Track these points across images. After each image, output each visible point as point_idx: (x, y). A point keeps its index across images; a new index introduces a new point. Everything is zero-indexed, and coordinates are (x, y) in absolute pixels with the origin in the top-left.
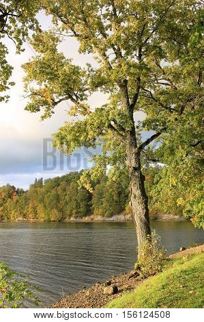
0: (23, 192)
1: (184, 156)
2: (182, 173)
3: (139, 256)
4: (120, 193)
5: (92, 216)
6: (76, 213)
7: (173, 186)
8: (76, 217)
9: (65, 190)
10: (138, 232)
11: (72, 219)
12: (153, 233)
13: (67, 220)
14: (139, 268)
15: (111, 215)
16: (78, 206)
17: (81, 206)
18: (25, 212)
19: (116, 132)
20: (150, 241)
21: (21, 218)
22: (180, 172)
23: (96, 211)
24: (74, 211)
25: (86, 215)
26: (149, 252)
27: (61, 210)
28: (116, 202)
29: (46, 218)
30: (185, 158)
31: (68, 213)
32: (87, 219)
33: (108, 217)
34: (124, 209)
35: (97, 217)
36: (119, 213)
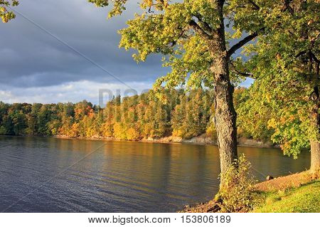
0: (100, 109)
1: (283, 67)
2: (278, 89)
3: (221, 185)
4: (201, 115)
5: (170, 138)
6: (154, 133)
7: (265, 104)
8: (154, 138)
9: (143, 109)
10: (221, 155)
11: (150, 139)
12: (242, 159)
13: (144, 140)
14: (220, 200)
15: (191, 137)
16: (156, 126)
17: (160, 126)
18: (101, 129)
19: (199, 31)
20: (237, 167)
21: (97, 136)
22: (275, 87)
23: (174, 133)
24: (152, 131)
25: (164, 136)
26: (235, 181)
27: (138, 130)
28: (197, 123)
29: (123, 136)
30: (283, 69)
31: (146, 132)
32: (165, 140)
33: (187, 139)
34: (204, 132)
35: (176, 138)
36: (199, 135)
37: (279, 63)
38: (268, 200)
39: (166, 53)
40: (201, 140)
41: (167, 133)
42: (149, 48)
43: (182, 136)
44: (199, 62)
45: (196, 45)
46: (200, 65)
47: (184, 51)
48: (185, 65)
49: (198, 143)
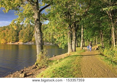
1: (59, 17)
2: (57, 25)
3: (37, 59)
4: (30, 34)
5: (18, 42)
6: (12, 41)
7: (53, 30)
8: (12, 43)
9: (7, 31)
10: (37, 48)
11: (10, 43)
12: (44, 50)
13: (8, 43)
14: (37, 65)
15: (26, 42)
16: (13, 38)
17: (14, 38)
19: (29, 2)
20: (43, 52)
23: (20, 40)
24: (11, 40)
25: (16, 42)
26: (42, 57)
27: (6, 40)
28: (28, 37)
31: (9, 40)
32: (16, 43)
33: (25, 43)
34: (31, 40)
35: (21, 43)
36: (29, 41)
37: (58, 15)
38: (53, 63)
39: (16, 10)
40: (30, 43)
41: (17, 41)
42: (9, 8)
43: (23, 42)
44: (29, 14)
45: (28, 8)
46: (29, 15)
47: (23, 9)
48: (24, 15)
49: (29, 44)
